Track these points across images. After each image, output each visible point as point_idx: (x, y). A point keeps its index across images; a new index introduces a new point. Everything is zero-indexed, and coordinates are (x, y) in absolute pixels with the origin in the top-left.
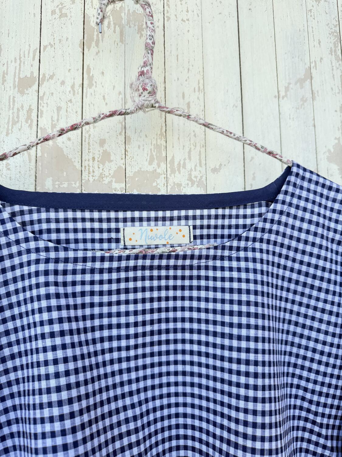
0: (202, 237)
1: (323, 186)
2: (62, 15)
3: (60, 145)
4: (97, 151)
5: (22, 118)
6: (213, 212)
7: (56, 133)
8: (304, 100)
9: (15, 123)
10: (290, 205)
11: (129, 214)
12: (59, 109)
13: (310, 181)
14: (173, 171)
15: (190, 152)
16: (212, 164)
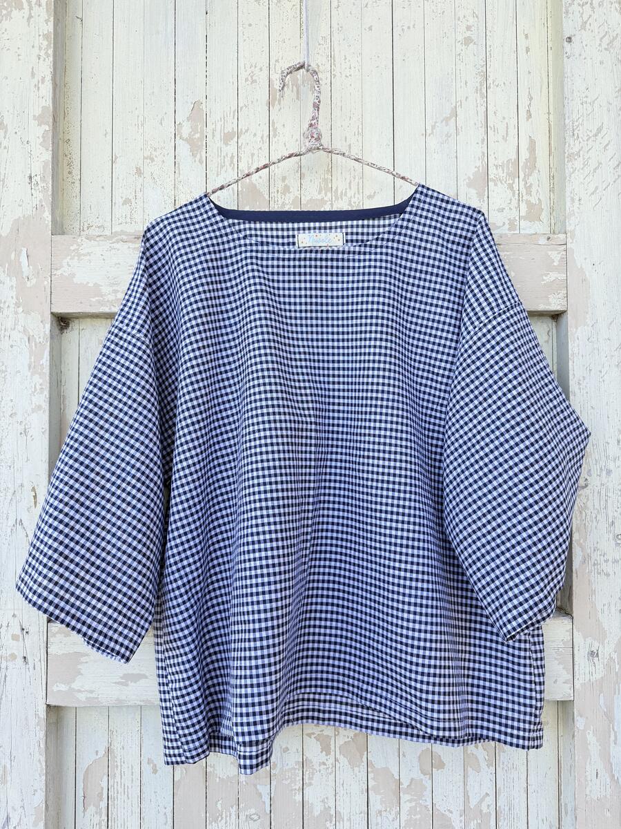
0: (352, 241)
1: (442, 200)
2: (254, 81)
3: (254, 182)
4: (280, 185)
5: (227, 163)
6: (360, 222)
7: (254, 171)
8: (448, 136)
9: (222, 167)
10: (416, 215)
11: (301, 225)
12: (253, 155)
13: (432, 197)
14: (337, 199)
15: (350, 183)
16: (367, 193)
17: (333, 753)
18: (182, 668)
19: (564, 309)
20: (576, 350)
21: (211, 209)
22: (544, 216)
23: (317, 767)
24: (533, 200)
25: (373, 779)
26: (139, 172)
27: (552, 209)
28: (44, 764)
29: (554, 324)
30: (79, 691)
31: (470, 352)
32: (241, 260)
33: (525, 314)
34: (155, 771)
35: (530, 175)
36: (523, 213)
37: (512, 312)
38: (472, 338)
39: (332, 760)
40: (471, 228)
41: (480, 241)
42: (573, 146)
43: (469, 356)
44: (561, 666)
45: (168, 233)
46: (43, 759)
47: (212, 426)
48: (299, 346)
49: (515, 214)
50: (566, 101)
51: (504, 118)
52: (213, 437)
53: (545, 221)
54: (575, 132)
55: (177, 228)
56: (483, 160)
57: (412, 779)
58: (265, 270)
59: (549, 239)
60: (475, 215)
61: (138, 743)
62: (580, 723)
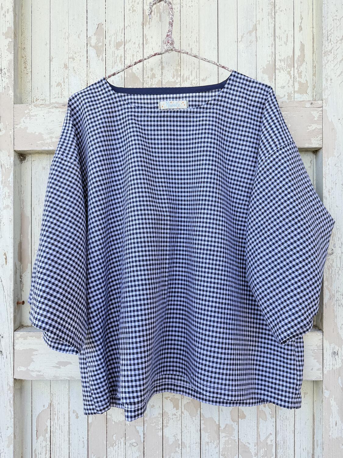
0: (192, 105)
1: (247, 80)
2: (134, 11)
3: (134, 72)
4: (150, 74)
5: (118, 61)
6: (197, 94)
7: (133, 64)
8: (251, 42)
9: (115, 63)
10: (231, 89)
11: (162, 96)
12: (133, 55)
13: (240, 78)
14: (184, 81)
15: (192, 72)
16: (202, 77)
17: (180, 409)
18: (95, 359)
19: (320, 146)
20: (327, 172)
21: (107, 87)
22: (309, 90)
23: (171, 416)
24: (303, 81)
25: (204, 424)
26: (66, 66)
27: (314, 87)
28: (13, 412)
29: (314, 156)
30: (32, 371)
31: (263, 172)
32: (125, 117)
33: (296, 149)
34: (77, 417)
35: (301, 65)
36: (296, 89)
37: (288, 148)
38: (264, 164)
39: (180, 413)
40: (264, 97)
41: (269, 105)
42: (328, 46)
43: (262, 175)
44: (316, 361)
45: (82, 101)
46: (12, 409)
47: (109, 217)
48: (160, 170)
49: (291, 89)
50: (323, 19)
51: (285, 31)
52: (109, 224)
53: (310, 94)
54: (329, 38)
55: (87, 98)
56: (272, 56)
57: (227, 425)
58: (140, 123)
59: (312, 104)
60: (267, 89)
61: (67, 401)
62: (326, 394)
